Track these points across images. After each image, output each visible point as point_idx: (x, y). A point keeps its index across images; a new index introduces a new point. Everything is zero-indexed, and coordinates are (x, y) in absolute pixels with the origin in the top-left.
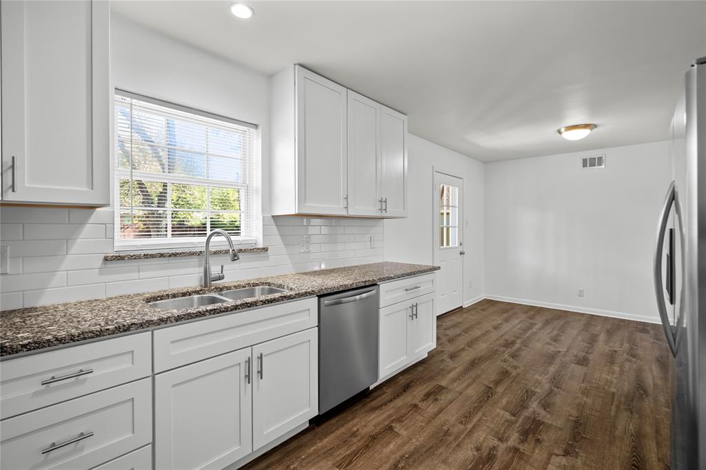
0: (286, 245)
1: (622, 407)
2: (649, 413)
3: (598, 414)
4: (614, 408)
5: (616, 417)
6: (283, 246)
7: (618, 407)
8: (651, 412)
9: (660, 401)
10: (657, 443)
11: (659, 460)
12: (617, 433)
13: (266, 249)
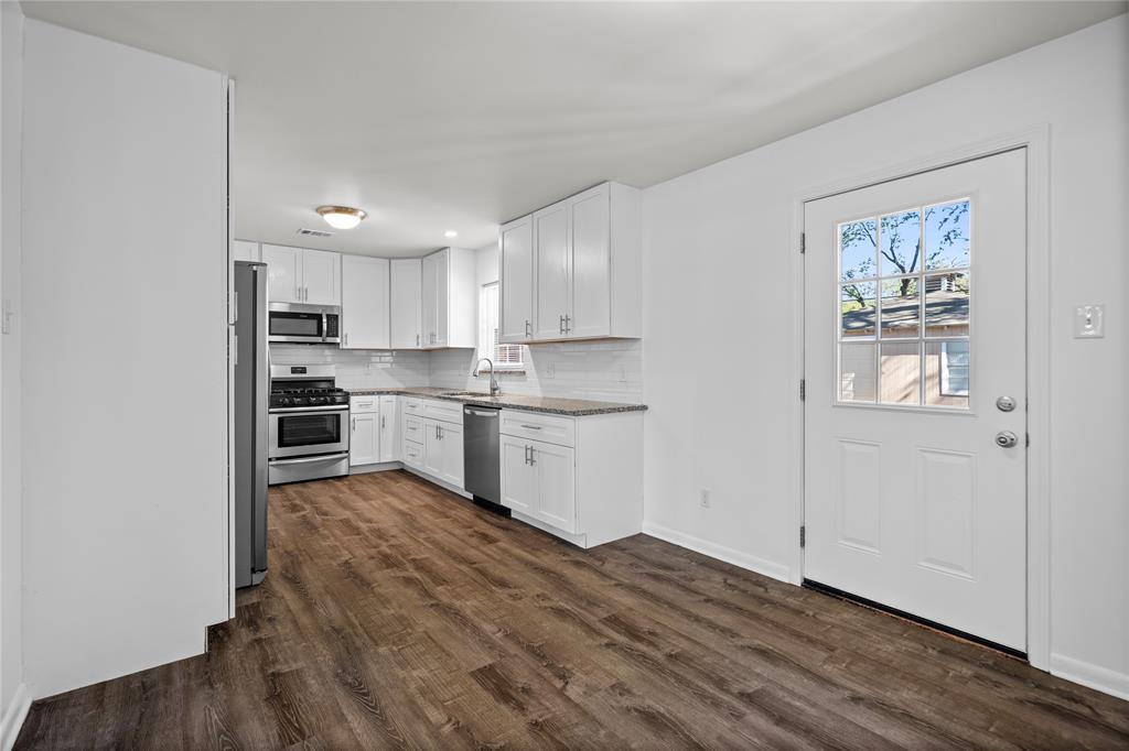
1: (349, 630)
2: (316, 643)
3: (361, 603)
4: (356, 622)
5: (343, 612)
6: (535, 371)
7: (352, 625)
8: (314, 646)
9: (314, 678)
10: (290, 611)
11: (283, 597)
12: (329, 598)
13: (524, 373)
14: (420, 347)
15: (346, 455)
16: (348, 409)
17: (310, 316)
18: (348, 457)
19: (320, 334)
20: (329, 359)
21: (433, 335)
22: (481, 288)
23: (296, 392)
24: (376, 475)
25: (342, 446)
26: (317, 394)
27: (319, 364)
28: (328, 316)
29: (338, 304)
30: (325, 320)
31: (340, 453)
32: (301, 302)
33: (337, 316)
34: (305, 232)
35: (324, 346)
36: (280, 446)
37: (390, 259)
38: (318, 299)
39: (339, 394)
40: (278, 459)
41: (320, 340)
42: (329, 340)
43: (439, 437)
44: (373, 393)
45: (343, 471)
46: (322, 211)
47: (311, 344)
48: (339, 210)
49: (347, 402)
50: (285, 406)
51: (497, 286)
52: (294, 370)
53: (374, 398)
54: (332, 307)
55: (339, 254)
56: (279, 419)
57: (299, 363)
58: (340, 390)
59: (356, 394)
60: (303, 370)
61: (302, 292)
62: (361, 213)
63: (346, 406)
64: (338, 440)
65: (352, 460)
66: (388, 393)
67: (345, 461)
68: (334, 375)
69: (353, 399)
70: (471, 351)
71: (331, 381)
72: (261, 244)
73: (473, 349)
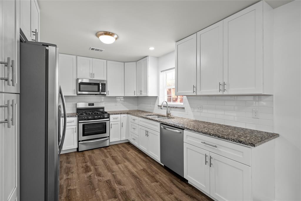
0: (191, 107)
6: (190, 108)
13: (184, 108)
14: (135, 96)
15: (108, 138)
16: (109, 120)
17: (95, 84)
18: (109, 139)
19: (99, 91)
20: (103, 100)
21: (141, 91)
22: (160, 73)
23: (89, 114)
24: (120, 146)
25: (106, 135)
26: (97, 114)
27: (98, 102)
28: (102, 84)
29: (106, 79)
30: (100, 85)
31: (106, 137)
32: (92, 79)
33: (105, 84)
34: (93, 49)
35: (100, 95)
36: (83, 136)
37: (124, 62)
38: (98, 77)
39: (106, 114)
40: (82, 141)
41: (98, 93)
42: (102, 93)
43: (147, 135)
44: (118, 114)
45: (108, 145)
46: (98, 35)
47: (96, 94)
48: (106, 33)
49: (109, 117)
50: (85, 120)
51: (175, 70)
52: (90, 105)
53: (119, 116)
54: (104, 81)
55: (106, 61)
56: (83, 125)
57: (91, 101)
58: (106, 113)
59: (112, 114)
60: (93, 105)
61: (92, 75)
62: (116, 36)
63: (109, 119)
64: (105, 132)
65: (110, 140)
66: (124, 113)
67: (108, 140)
68: (104, 106)
69: (111, 116)
70: (156, 97)
71: (103, 108)
72: (77, 56)
73: (157, 97)
